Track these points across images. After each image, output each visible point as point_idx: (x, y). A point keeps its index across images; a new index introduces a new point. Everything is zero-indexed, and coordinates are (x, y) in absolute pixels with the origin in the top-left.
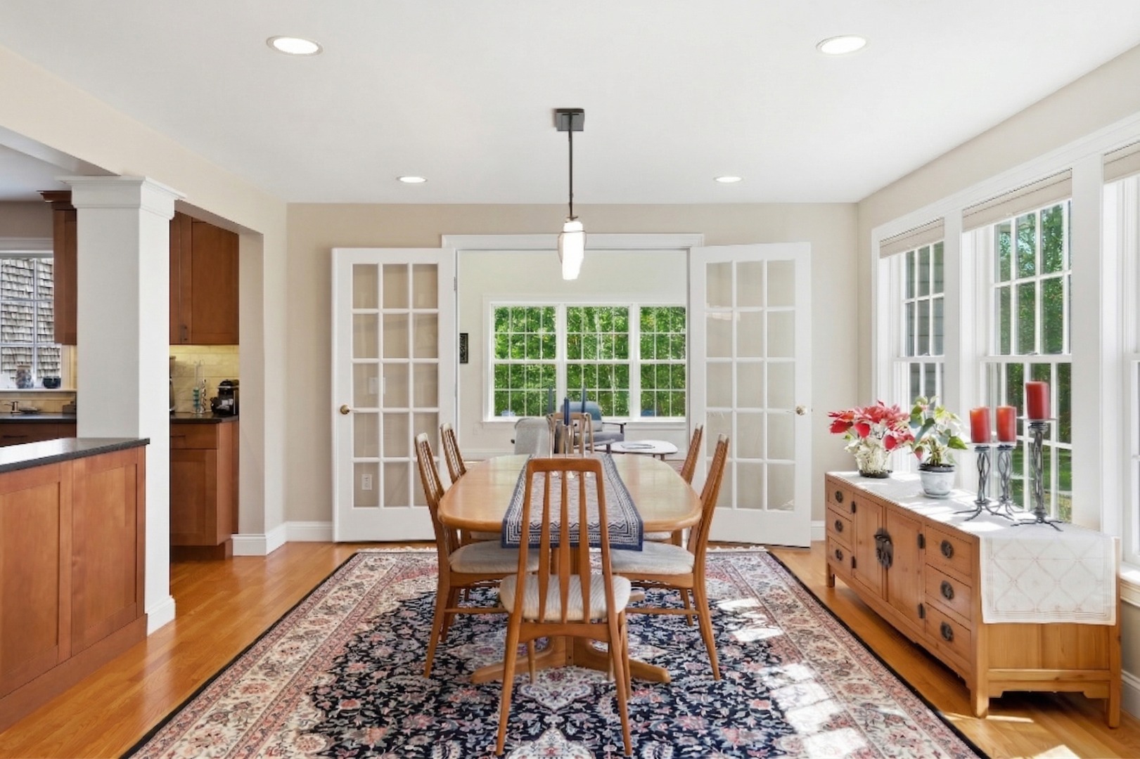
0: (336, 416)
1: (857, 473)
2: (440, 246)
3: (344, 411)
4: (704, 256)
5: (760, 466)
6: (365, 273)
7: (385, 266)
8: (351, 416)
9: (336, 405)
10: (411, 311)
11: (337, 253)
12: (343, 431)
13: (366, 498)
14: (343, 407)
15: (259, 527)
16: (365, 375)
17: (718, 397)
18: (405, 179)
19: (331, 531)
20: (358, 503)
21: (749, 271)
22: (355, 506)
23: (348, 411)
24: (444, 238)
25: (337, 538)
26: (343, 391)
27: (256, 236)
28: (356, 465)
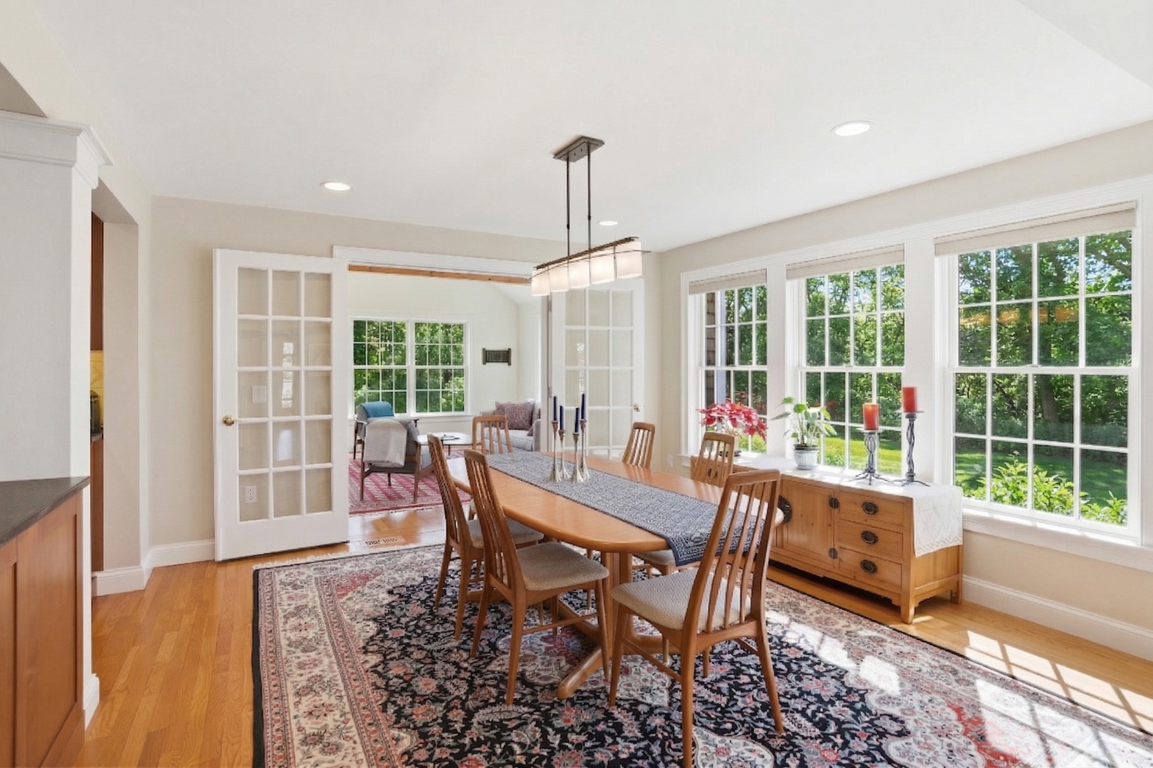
0: (219, 428)
2: (332, 256)
3: (227, 422)
6: (251, 276)
7: (274, 272)
8: (235, 427)
9: (219, 417)
10: (303, 318)
11: (219, 255)
12: (227, 444)
13: (253, 511)
14: (226, 418)
15: (134, 560)
16: (252, 384)
18: (329, 186)
19: (213, 549)
20: (244, 517)
22: (241, 520)
23: (233, 423)
24: (336, 250)
25: (220, 558)
26: (226, 401)
28: (242, 478)
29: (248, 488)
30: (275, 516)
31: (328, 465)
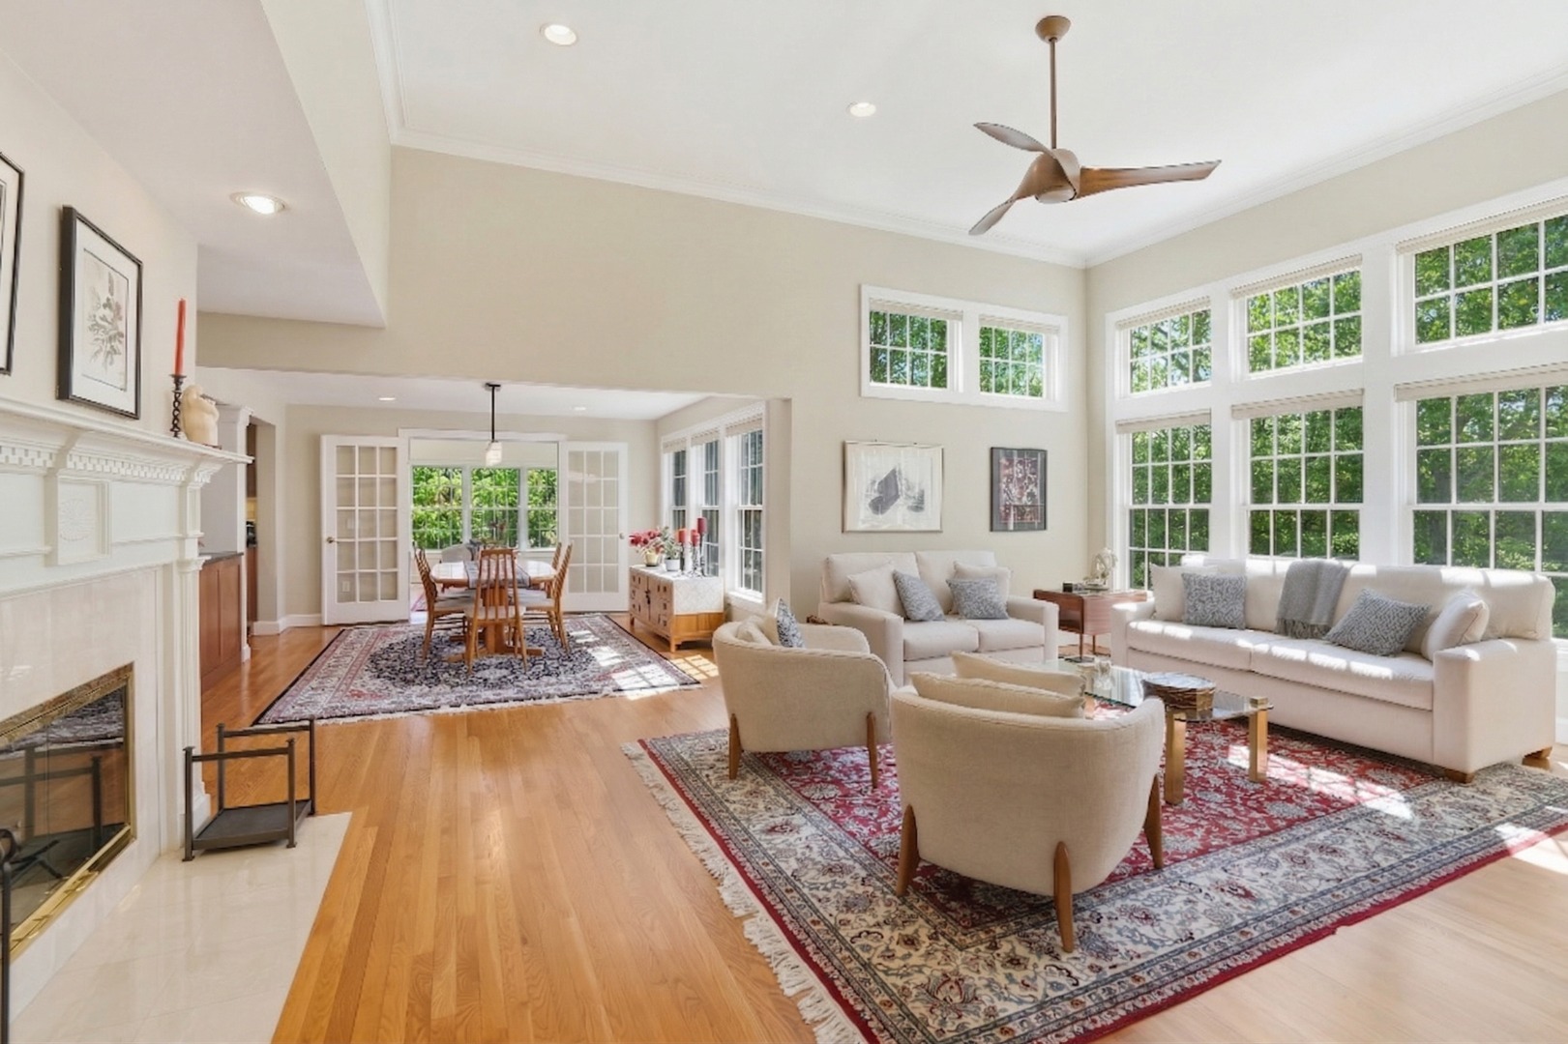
0: (325, 546)
1: (644, 566)
2: (397, 436)
3: (330, 541)
4: (568, 447)
5: (600, 568)
6: (347, 451)
7: (360, 448)
8: (335, 544)
9: (325, 536)
10: (378, 476)
11: (325, 439)
12: (330, 555)
13: (347, 597)
14: (329, 538)
15: (274, 617)
16: (346, 517)
17: (575, 528)
18: (382, 399)
19: (321, 618)
20: (340, 600)
21: (594, 457)
22: (339, 602)
23: (333, 541)
24: (400, 431)
25: (326, 623)
26: (329, 528)
27: (271, 427)
28: (339, 575)
29: (344, 583)
30: (361, 600)
31: (394, 570)
